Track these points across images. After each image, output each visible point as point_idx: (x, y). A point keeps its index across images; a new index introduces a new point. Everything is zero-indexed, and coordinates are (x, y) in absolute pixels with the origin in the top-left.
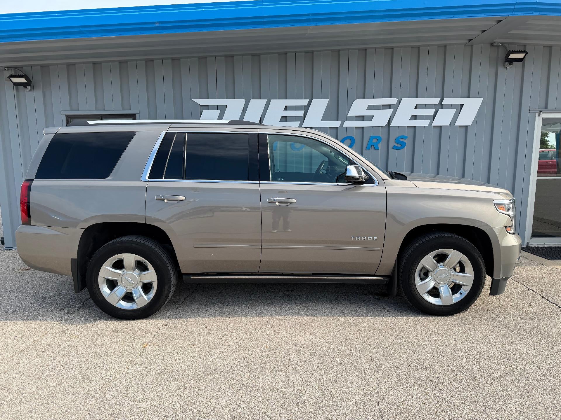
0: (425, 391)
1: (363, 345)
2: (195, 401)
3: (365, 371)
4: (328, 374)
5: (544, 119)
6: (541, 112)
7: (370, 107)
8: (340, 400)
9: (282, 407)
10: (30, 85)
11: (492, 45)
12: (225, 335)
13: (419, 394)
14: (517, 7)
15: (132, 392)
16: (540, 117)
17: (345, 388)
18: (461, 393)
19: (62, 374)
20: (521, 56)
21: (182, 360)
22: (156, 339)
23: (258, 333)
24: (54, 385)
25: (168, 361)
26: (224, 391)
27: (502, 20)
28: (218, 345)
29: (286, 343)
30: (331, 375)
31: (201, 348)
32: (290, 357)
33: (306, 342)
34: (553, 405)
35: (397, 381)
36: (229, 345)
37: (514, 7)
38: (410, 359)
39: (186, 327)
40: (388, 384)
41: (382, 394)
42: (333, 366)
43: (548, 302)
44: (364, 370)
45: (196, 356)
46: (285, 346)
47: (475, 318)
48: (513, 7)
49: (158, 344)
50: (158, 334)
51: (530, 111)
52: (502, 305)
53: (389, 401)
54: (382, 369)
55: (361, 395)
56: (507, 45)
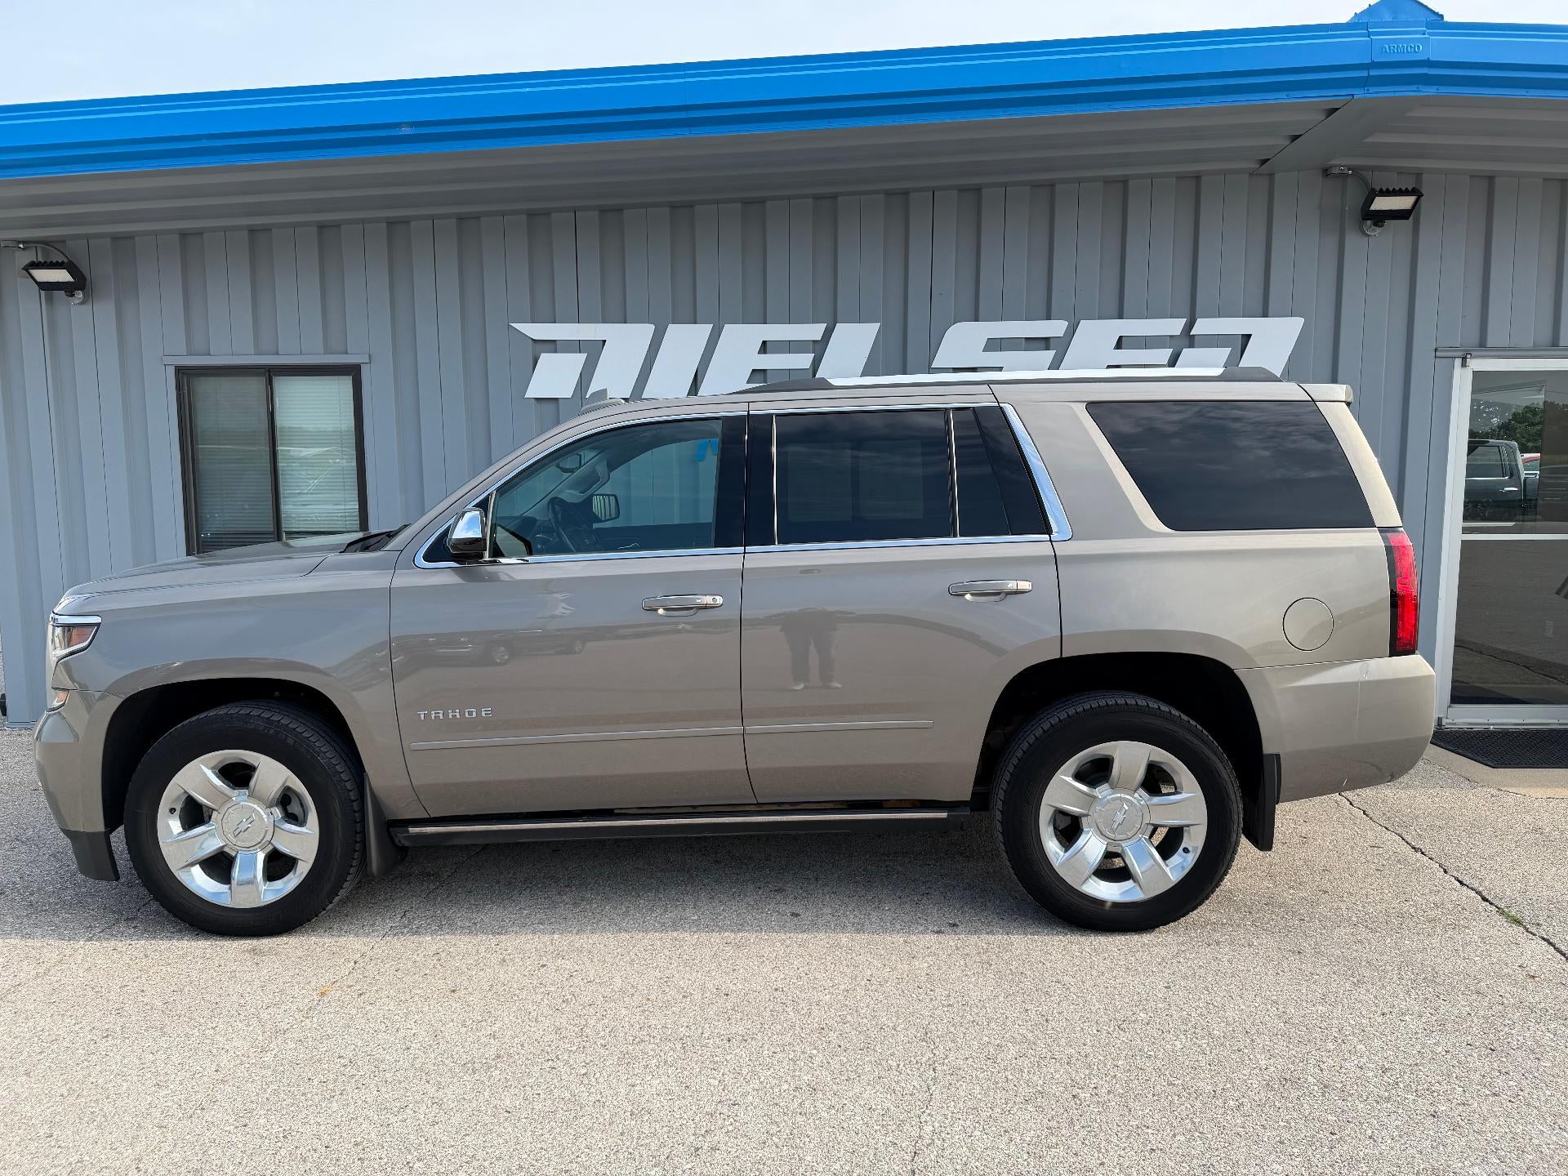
0: (1051, 1124)
1: (913, 995)
2: (423, 1140)
3: (901, 1066)
4: (797, 1073)
5: (1477, 375)
6: (1469, 356)
7: (994, 345)
8: (812, 1146)
9: (651, 1158)
10: (82, 288)
11: (1326, 172)
12: (545, 966)
13: (1032, 1132)
14: (1374, 73)
15: (263, 1112)
16: (1464, 370)
17: (833, 1111)
18: (1147, 1131)
19: (89, 1062)
20: (1404, 203)
21: (413, 1031)
22: (357, 975)
23: (633, 960)
24: (64, 1091)
25: (376, 1031)
26: (508, 1115)
27: (1337, 109)
28: (518, 992)
29: (703, 988)
30: (806, 1078)
31: (471, 999)
32: (707, 1026)
33: (759, 988)
34: (1395, 1169)
35: (979, 1096)
36: (548, 994)
37: (1367, 75)
38: (1030, 1035)
39: (443, 942)
40: (953, 1103)
41: (932, 1128)
42: (815, 1052)
43: (1458, 884)
44: (898, 1065)
45: (452, 1021)
46: (697, 996)
47: (1238, 926)
48: (1364, 74)
49: (359, 988)
50: (367, 959)
51: (1438, 354)
52: (1326, 892)
53: (944, 1149)
54: (946, 1061)
55: (872, 1132)
56: (1368, 175)
